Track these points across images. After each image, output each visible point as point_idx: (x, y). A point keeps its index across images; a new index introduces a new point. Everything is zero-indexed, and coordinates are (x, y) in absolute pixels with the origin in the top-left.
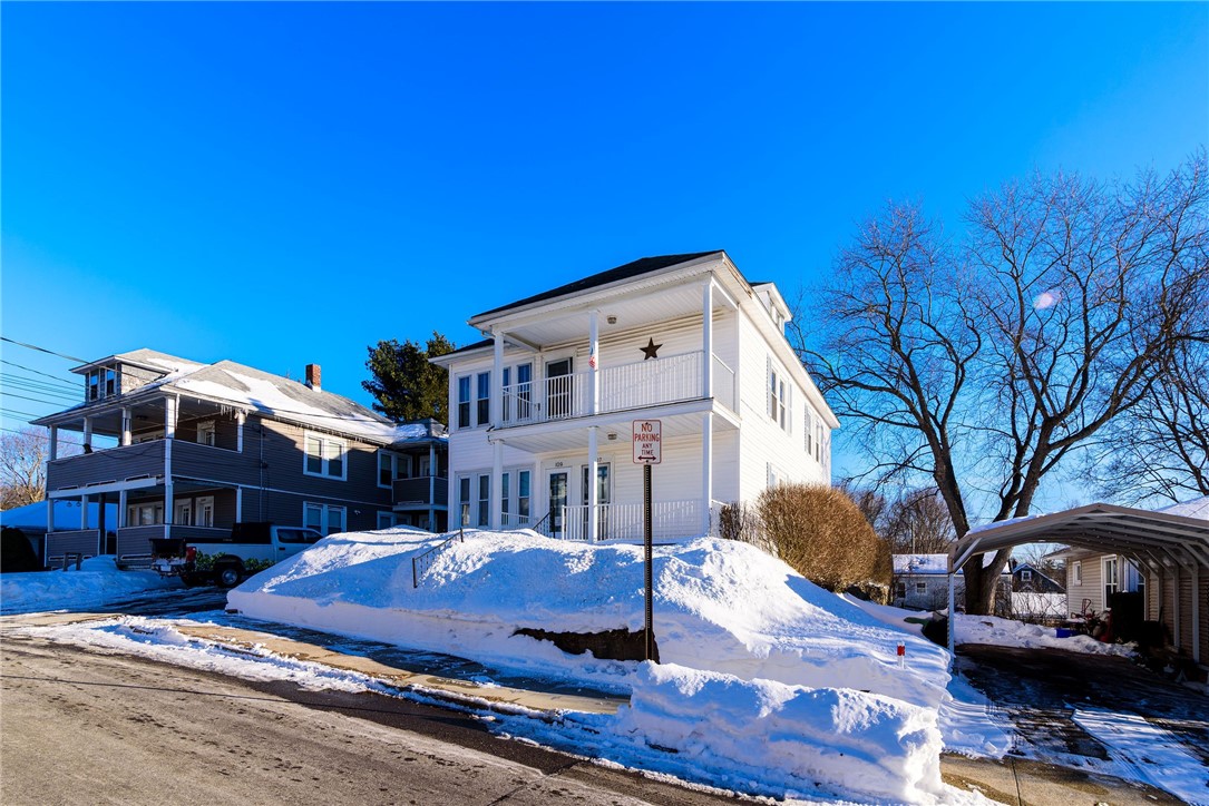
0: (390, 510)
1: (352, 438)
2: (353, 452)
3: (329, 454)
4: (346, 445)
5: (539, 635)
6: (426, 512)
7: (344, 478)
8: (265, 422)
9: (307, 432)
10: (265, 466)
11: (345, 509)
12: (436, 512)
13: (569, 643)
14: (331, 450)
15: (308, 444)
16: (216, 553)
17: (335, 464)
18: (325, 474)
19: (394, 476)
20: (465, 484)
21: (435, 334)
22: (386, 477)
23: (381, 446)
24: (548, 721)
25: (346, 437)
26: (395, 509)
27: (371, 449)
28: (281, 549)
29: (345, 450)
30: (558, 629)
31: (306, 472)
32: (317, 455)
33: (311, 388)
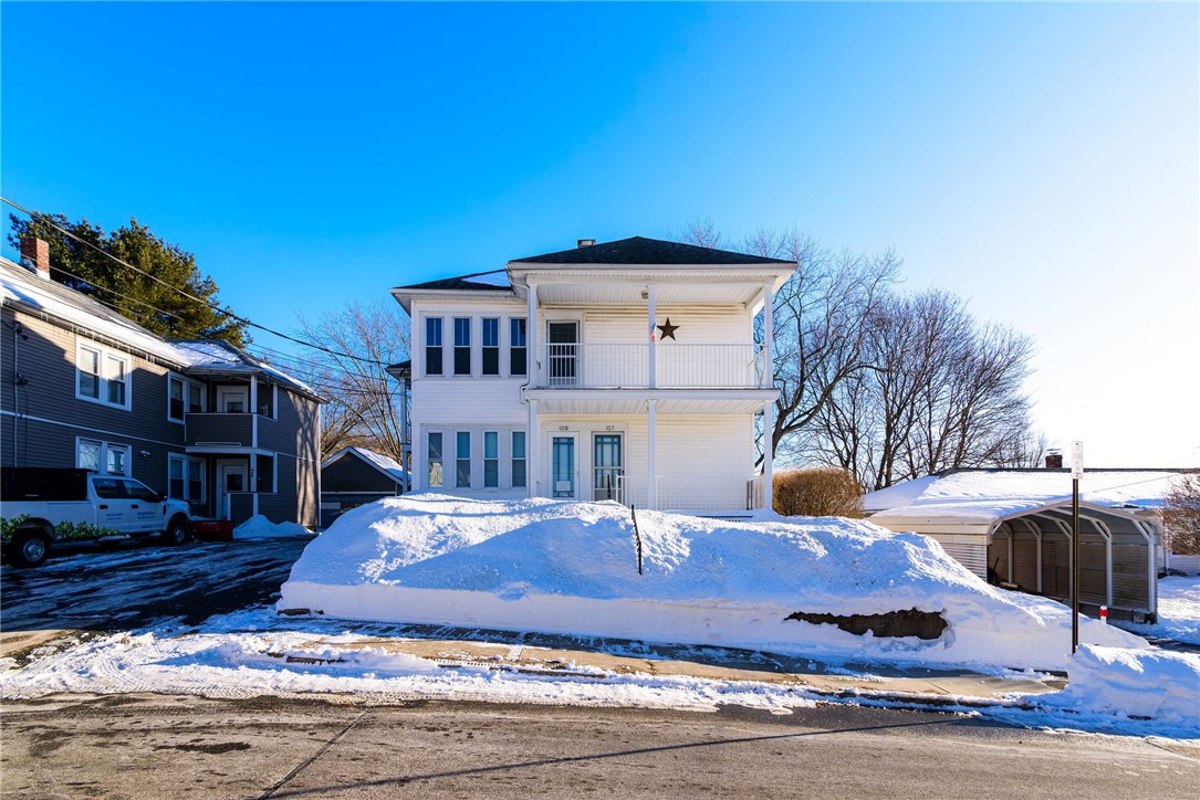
0: (182, 451)
1: (140, 355)
2: (139, 374)
3: (108, 372)
4: (131, 364)
5: (815, 619)
6: (247, 456)
7: (128, 407)
8: (20, 317)
9: (80, 339)
10: (22, 383)
11: (130, 447)
12: (259, 457)
13: (853, 625)
14: (111, 367)
15: (81, 356)
16: (17, 516)
17: (116, 386)
18: (103, 399)
19: (186, 409)
20: (435, 439)
21: (133, 223)
22: (177, 409)
23: (172, 369)
24: (1025, 707)
25: (133, 353)
26: (189, 449)
27: (162, 371)
28: (103, 507)
29: (128, 369)
30: (847, 613)
31: (78, 395)
32: (92, 372)
33: (35, 272)
